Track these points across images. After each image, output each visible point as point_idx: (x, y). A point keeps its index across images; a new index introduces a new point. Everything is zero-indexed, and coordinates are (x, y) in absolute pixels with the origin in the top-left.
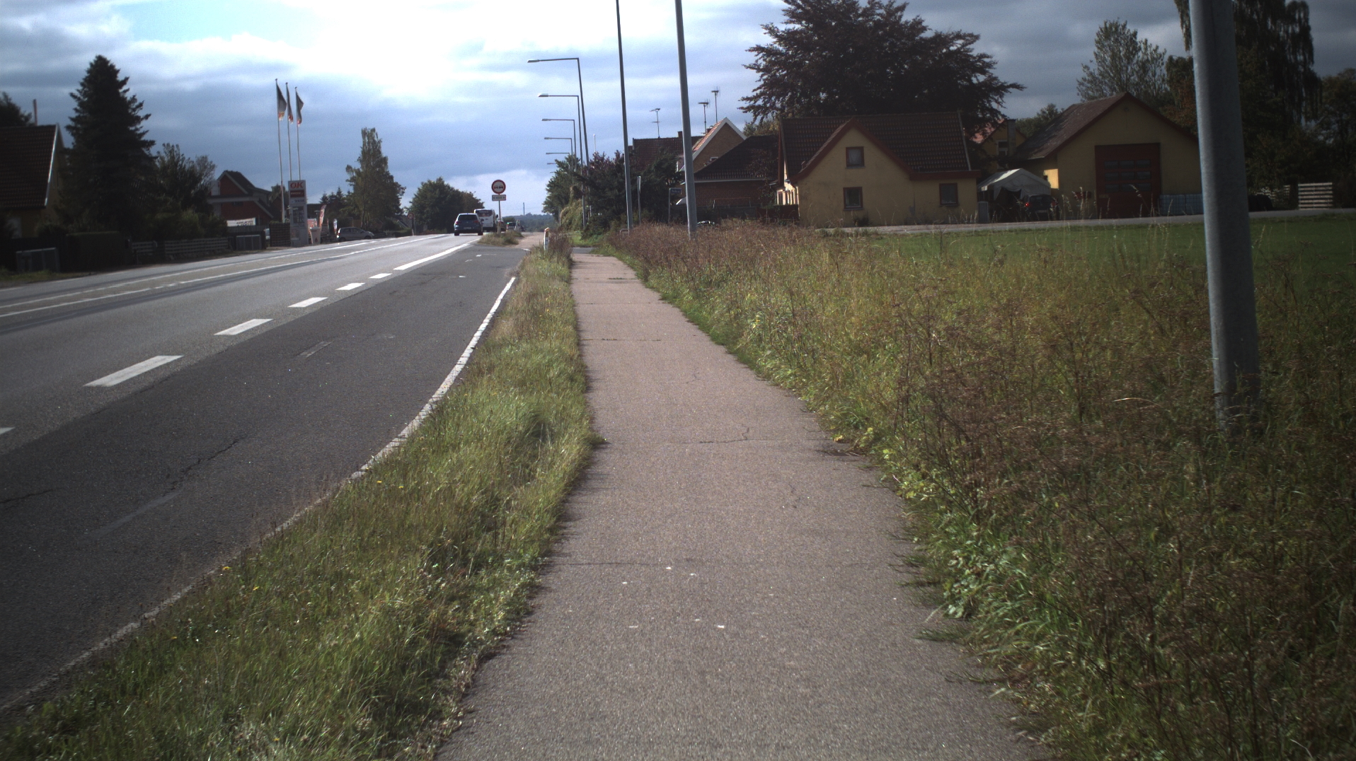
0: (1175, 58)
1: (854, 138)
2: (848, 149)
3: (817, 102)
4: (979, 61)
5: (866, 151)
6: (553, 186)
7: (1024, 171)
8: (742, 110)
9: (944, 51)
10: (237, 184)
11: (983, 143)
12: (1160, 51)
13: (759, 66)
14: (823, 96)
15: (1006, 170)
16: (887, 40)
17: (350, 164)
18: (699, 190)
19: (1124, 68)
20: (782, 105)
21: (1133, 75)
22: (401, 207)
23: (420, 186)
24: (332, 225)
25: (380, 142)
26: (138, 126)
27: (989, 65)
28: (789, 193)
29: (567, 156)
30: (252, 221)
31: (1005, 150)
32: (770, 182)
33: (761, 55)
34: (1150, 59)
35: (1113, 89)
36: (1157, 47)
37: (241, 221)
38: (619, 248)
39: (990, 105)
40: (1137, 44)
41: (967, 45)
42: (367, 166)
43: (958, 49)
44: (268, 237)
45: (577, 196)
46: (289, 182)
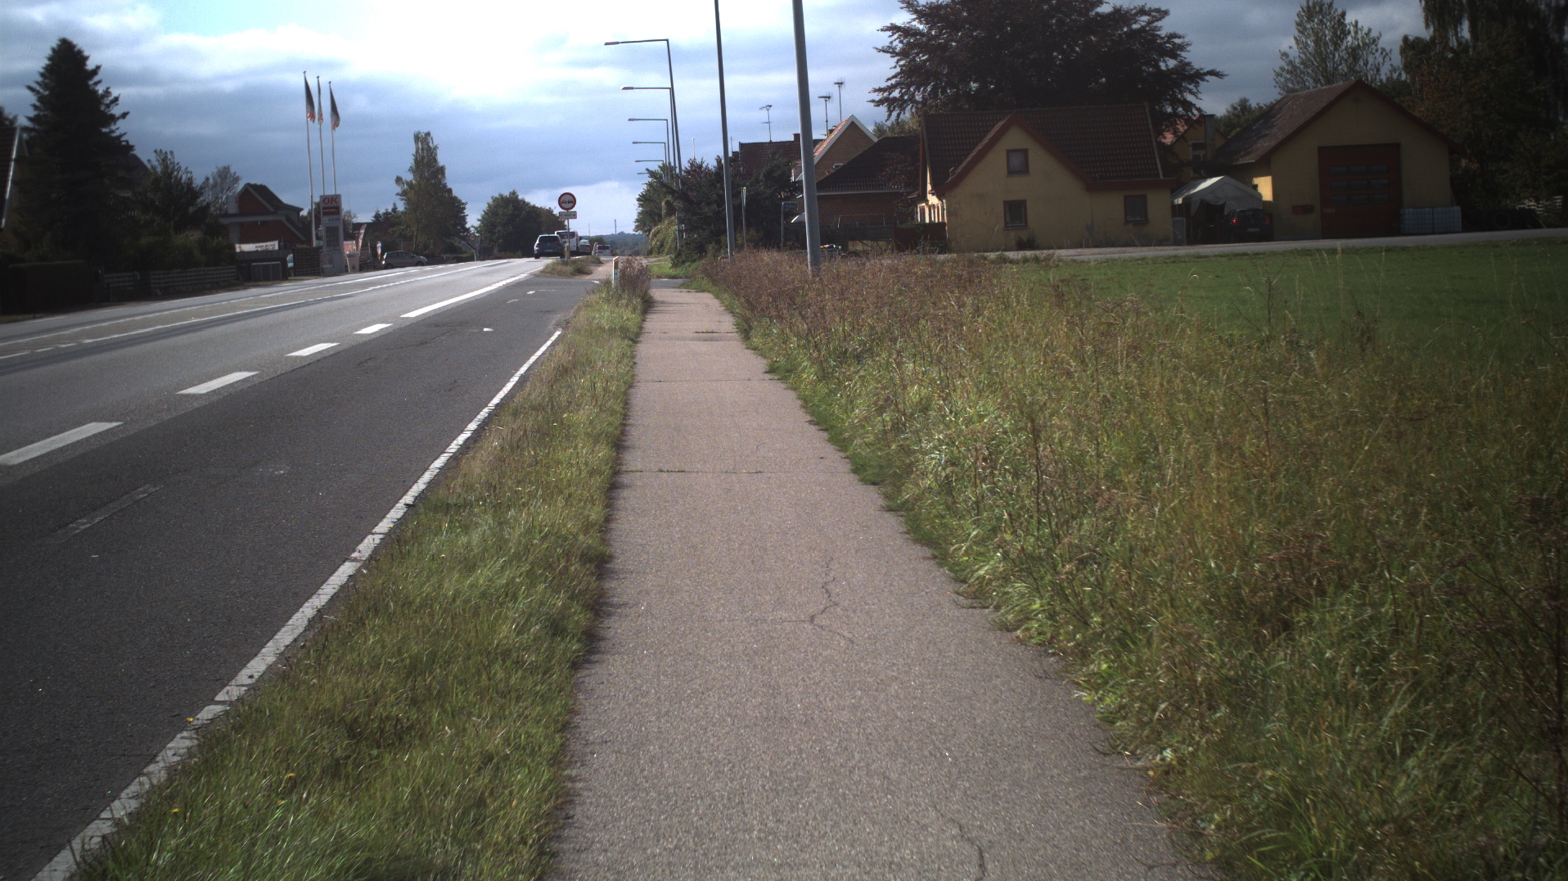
0: (1411, 38)
1: (1016, 138)
2: (1009, 152)
3: (967, 93)
4: (1168, 42)
5: (1031, 155)
6: (644, 199)
7: (1229, 180)
8: (873, 104)
9: (1125, 29)
10: (260, 199)
11: (1173, 144)
12: (1374, 34)
13: (894, 49)
14: (974, 85)
15: (1205, 178)
16: (1053, 17)
17: (400, 175)
18: (822, 204)
19: (1331, 56)
20: (923, 97)
21: (1341, 64)
22: (467, 226)
23: (490, 201)
24: (374, 249)
25: (436, 148)
26: (113, 128)
27: (1182, 47)
28: (933, 208)
29: (660, 164)
30: (274, 245)
31: (1201, 153)
32: (908, 194)
33: (896, 36)
34: (1361, 44)
35: (1316, 81)
36: (1370, 30)
37: (261, 244)
38: (716, 282)
39: (1182, 96)
40: (1346, 26)
41: (1153, 22)
42: (421, 177)
43: (1143, 27)
44: (290, 265)
45: (671, 210)
46: (321, 197)
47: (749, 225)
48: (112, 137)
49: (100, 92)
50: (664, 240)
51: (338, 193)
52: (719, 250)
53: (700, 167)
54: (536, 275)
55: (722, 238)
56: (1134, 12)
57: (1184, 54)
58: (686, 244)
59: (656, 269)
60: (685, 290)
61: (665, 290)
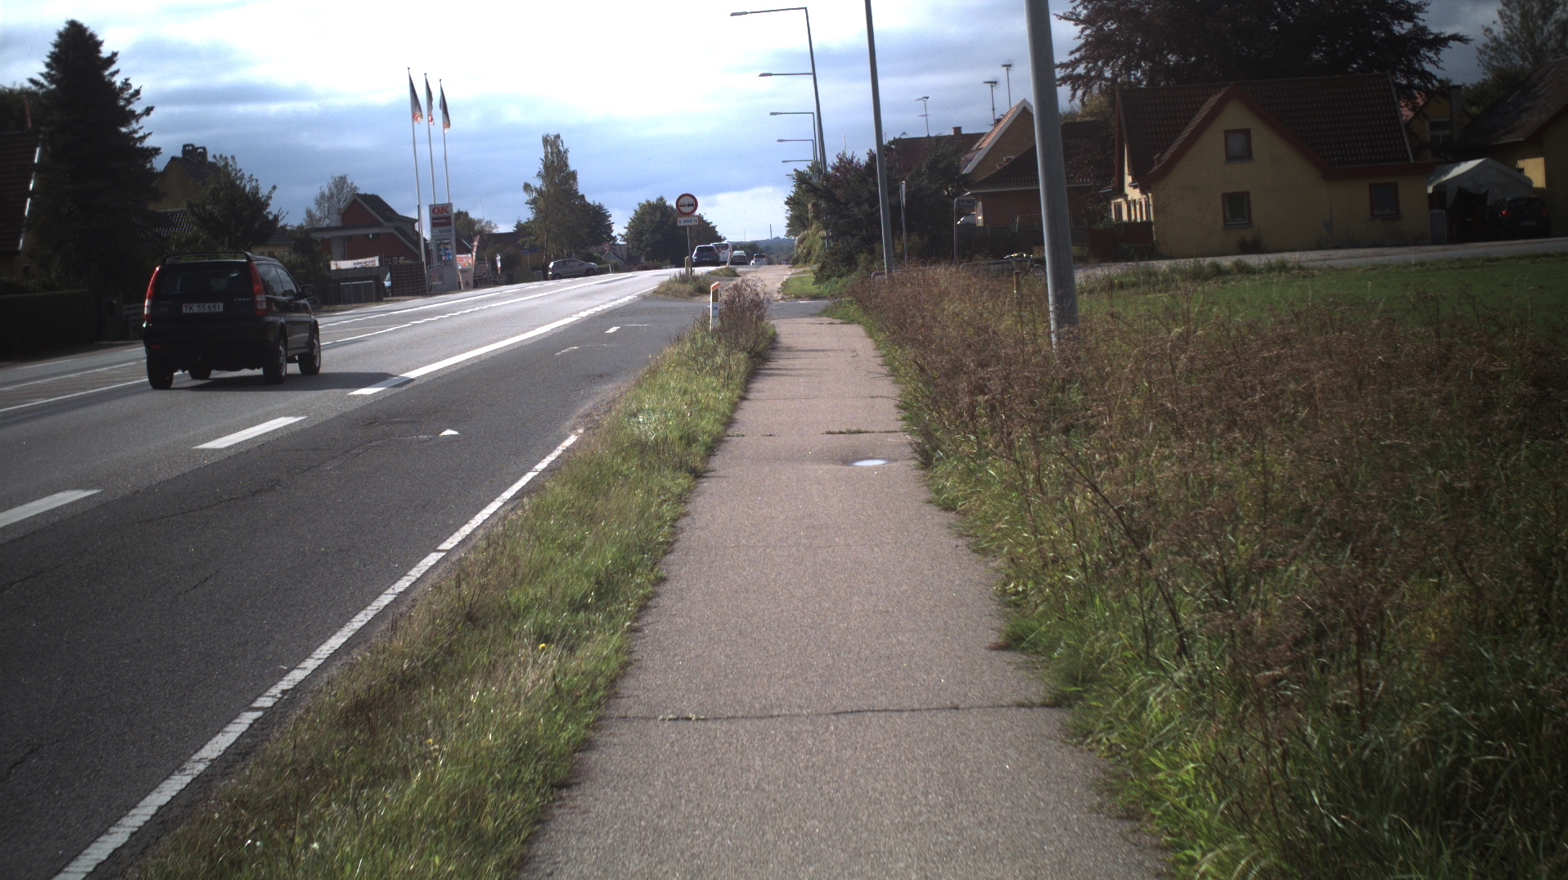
1: (1236, 116)
2: (1227, 133)
3: (1166, 67)
5: (1254, 135)
6: (791, 202)
7: (1491, 162)
10: (371, 210)
11: (1412, 121)
14: (1172, 58)
17: (528, 182)
19: (1539, 31)
20: (1113, 73)
21: (1550, 40)
22: (613, 234)
23: (637, 208)
24: (493, 262)
25: (566, 152)
26: (135, 127)
27: (1418, 8)
28: (1133, 203)
29: (810, 164)
30: (374, 261)
31: (1448, 132)
32: (1099, 188)
35: (1524, 58)
37: (360, 261)
38: (868, 311)
39: (1420, 65)
42: (551, 183)
44: (388, 284)
45: (816, 217)
46: (430, 206)
47: (910, 230)
48: (134, 138)
49: (118, 84)
50: (811, 246)
52: (872, 262)
53: (850, 162)
54: (644, 297)
55: (877, 246)
57: (1421, 15)
58: (832, 254)
59: (796, 287)
60: (826, 320)
61: (799, 320)
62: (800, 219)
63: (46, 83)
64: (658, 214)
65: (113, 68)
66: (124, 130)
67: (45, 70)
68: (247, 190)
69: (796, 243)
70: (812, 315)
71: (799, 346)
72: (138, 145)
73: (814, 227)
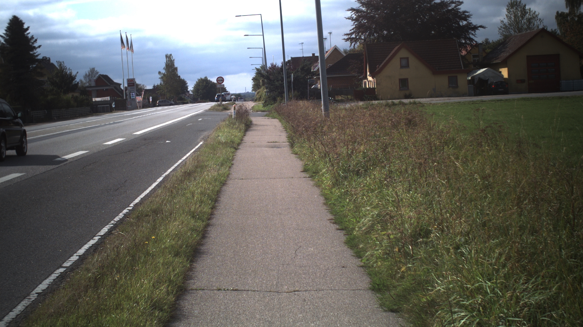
1: (404, 53)
2: (401, 58)
3: (383, 35)
4: (463, 14)
5: (410, 60)
6: (254, 79)
7: (490, 69)
8: (344, 40)
9: (446, 9)
10: (105, 80)
11: (465, 55)
13: (353, 18)
14: (385, 32)
15: (479, 69)
17: (160, 71)
19: (520, 22)
20: (364, 37)
21: (524, 25)
23: (197, 80)
25: (174, 60)
26: (35, 52)
27: (469, 16)
28: (370, 81)
29: (261, 66)
30: (108, 98)
31: (477, 59)
33: (353, 13)
34: (532, 17)
35: (515, 32)
36: (535, 12)
37: (103, 98)
38: (281, 115)
39: (469, 36)
40: (526, 10)
41: (457, 6)
42: (168, 71)
43: (453, 8)
44: (114, 106)
45: (263, 85)
46: (127, 79)
47: (294, 90)
48: (35, 56)
49: (30, 37)
50: (261, 95)
51: (134, 78)
52: (282, 100)
53: (275, 66)
54: (206, 111)
55: (283, 94)
56: (449, 2)
57: (469, 19)
58: (269, 97)
59: (257, 108)
60: (267, 118)
61: (258, 117)
62: (257, 85)
63: (5, 37)
64: (205, 83)
65: (28, 32)
66: (31, 53)
67: (5, 32)
68: (68, 73)
69: (256, 94)
70: (262, 116)
71: (259, 124)
72: (36, 58)
73: (262, 88)
